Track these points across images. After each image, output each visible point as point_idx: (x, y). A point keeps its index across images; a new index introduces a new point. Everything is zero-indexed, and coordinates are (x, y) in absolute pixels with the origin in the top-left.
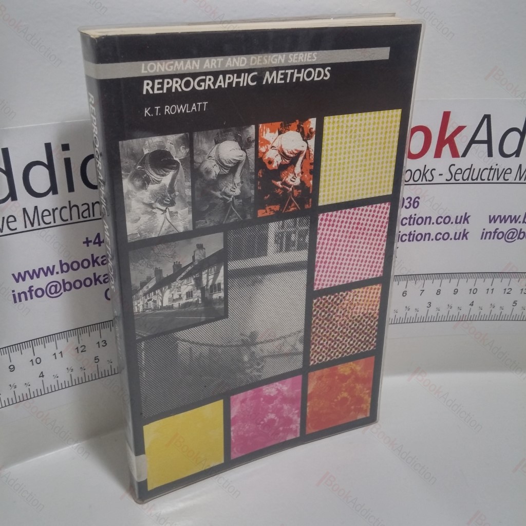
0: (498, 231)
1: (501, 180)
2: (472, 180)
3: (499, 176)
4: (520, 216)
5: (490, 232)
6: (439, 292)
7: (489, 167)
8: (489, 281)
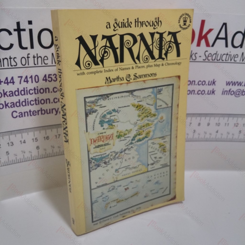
0: (231, 90)
1: (233, 61)
2: (217, 60)
3: (231, 59)
4: (242, 82)
5: (227, 91)
6: (199, 124)
7: (226, 53)
8: (226, 119)
